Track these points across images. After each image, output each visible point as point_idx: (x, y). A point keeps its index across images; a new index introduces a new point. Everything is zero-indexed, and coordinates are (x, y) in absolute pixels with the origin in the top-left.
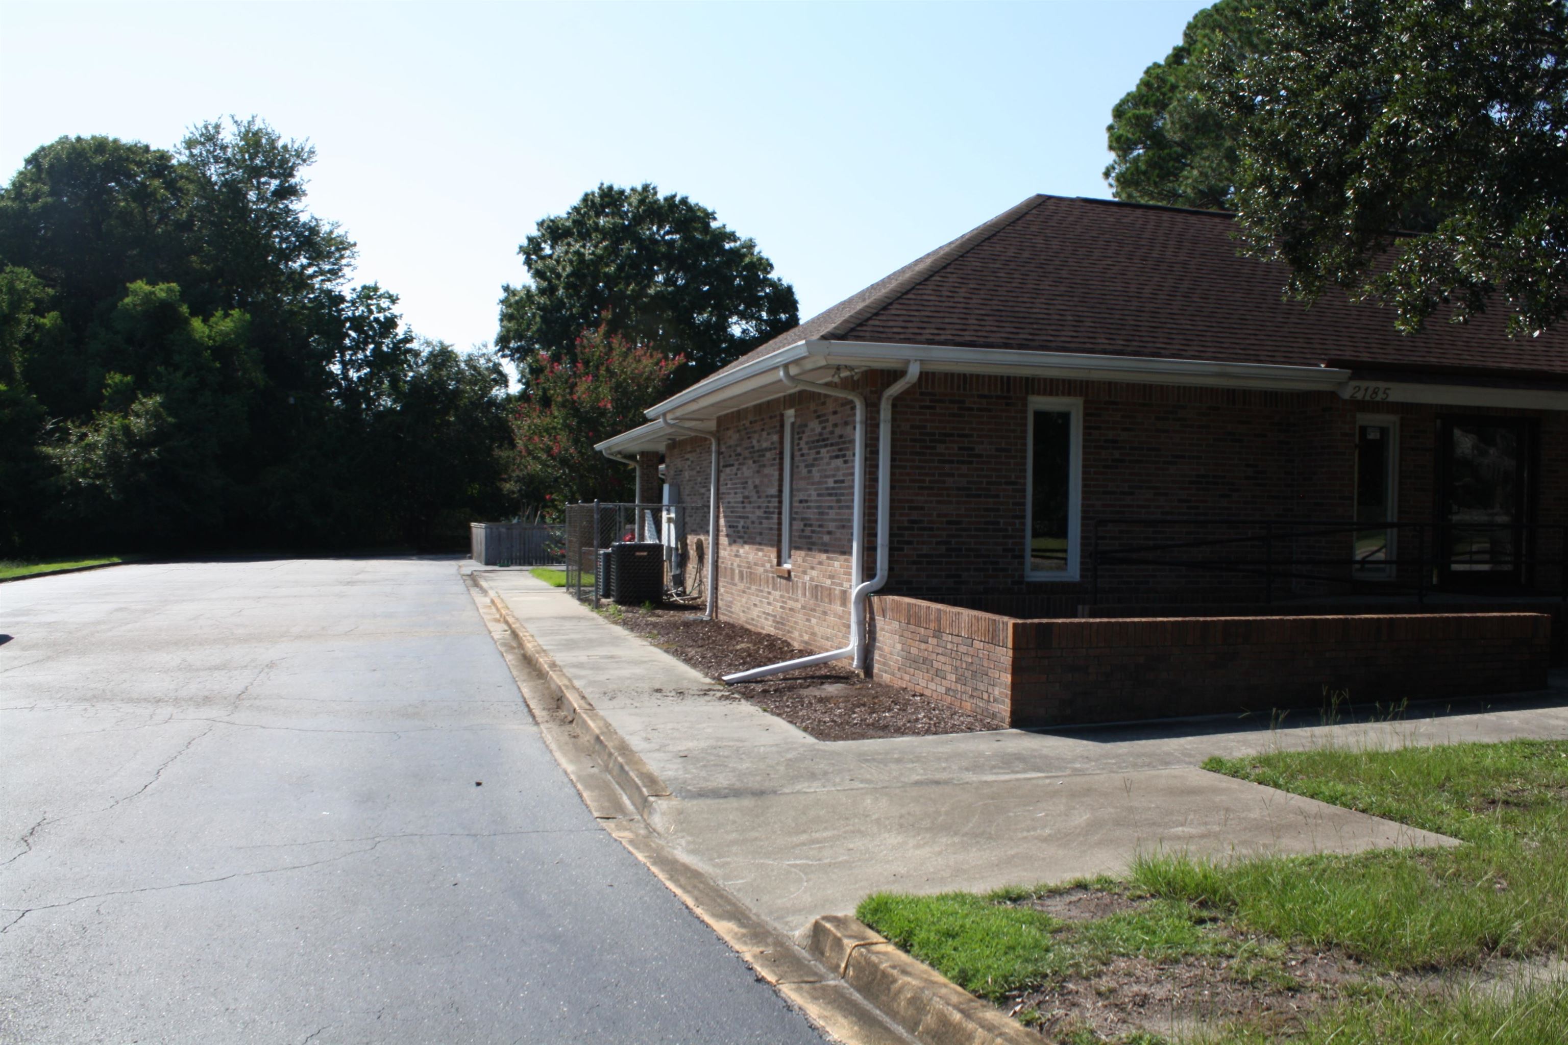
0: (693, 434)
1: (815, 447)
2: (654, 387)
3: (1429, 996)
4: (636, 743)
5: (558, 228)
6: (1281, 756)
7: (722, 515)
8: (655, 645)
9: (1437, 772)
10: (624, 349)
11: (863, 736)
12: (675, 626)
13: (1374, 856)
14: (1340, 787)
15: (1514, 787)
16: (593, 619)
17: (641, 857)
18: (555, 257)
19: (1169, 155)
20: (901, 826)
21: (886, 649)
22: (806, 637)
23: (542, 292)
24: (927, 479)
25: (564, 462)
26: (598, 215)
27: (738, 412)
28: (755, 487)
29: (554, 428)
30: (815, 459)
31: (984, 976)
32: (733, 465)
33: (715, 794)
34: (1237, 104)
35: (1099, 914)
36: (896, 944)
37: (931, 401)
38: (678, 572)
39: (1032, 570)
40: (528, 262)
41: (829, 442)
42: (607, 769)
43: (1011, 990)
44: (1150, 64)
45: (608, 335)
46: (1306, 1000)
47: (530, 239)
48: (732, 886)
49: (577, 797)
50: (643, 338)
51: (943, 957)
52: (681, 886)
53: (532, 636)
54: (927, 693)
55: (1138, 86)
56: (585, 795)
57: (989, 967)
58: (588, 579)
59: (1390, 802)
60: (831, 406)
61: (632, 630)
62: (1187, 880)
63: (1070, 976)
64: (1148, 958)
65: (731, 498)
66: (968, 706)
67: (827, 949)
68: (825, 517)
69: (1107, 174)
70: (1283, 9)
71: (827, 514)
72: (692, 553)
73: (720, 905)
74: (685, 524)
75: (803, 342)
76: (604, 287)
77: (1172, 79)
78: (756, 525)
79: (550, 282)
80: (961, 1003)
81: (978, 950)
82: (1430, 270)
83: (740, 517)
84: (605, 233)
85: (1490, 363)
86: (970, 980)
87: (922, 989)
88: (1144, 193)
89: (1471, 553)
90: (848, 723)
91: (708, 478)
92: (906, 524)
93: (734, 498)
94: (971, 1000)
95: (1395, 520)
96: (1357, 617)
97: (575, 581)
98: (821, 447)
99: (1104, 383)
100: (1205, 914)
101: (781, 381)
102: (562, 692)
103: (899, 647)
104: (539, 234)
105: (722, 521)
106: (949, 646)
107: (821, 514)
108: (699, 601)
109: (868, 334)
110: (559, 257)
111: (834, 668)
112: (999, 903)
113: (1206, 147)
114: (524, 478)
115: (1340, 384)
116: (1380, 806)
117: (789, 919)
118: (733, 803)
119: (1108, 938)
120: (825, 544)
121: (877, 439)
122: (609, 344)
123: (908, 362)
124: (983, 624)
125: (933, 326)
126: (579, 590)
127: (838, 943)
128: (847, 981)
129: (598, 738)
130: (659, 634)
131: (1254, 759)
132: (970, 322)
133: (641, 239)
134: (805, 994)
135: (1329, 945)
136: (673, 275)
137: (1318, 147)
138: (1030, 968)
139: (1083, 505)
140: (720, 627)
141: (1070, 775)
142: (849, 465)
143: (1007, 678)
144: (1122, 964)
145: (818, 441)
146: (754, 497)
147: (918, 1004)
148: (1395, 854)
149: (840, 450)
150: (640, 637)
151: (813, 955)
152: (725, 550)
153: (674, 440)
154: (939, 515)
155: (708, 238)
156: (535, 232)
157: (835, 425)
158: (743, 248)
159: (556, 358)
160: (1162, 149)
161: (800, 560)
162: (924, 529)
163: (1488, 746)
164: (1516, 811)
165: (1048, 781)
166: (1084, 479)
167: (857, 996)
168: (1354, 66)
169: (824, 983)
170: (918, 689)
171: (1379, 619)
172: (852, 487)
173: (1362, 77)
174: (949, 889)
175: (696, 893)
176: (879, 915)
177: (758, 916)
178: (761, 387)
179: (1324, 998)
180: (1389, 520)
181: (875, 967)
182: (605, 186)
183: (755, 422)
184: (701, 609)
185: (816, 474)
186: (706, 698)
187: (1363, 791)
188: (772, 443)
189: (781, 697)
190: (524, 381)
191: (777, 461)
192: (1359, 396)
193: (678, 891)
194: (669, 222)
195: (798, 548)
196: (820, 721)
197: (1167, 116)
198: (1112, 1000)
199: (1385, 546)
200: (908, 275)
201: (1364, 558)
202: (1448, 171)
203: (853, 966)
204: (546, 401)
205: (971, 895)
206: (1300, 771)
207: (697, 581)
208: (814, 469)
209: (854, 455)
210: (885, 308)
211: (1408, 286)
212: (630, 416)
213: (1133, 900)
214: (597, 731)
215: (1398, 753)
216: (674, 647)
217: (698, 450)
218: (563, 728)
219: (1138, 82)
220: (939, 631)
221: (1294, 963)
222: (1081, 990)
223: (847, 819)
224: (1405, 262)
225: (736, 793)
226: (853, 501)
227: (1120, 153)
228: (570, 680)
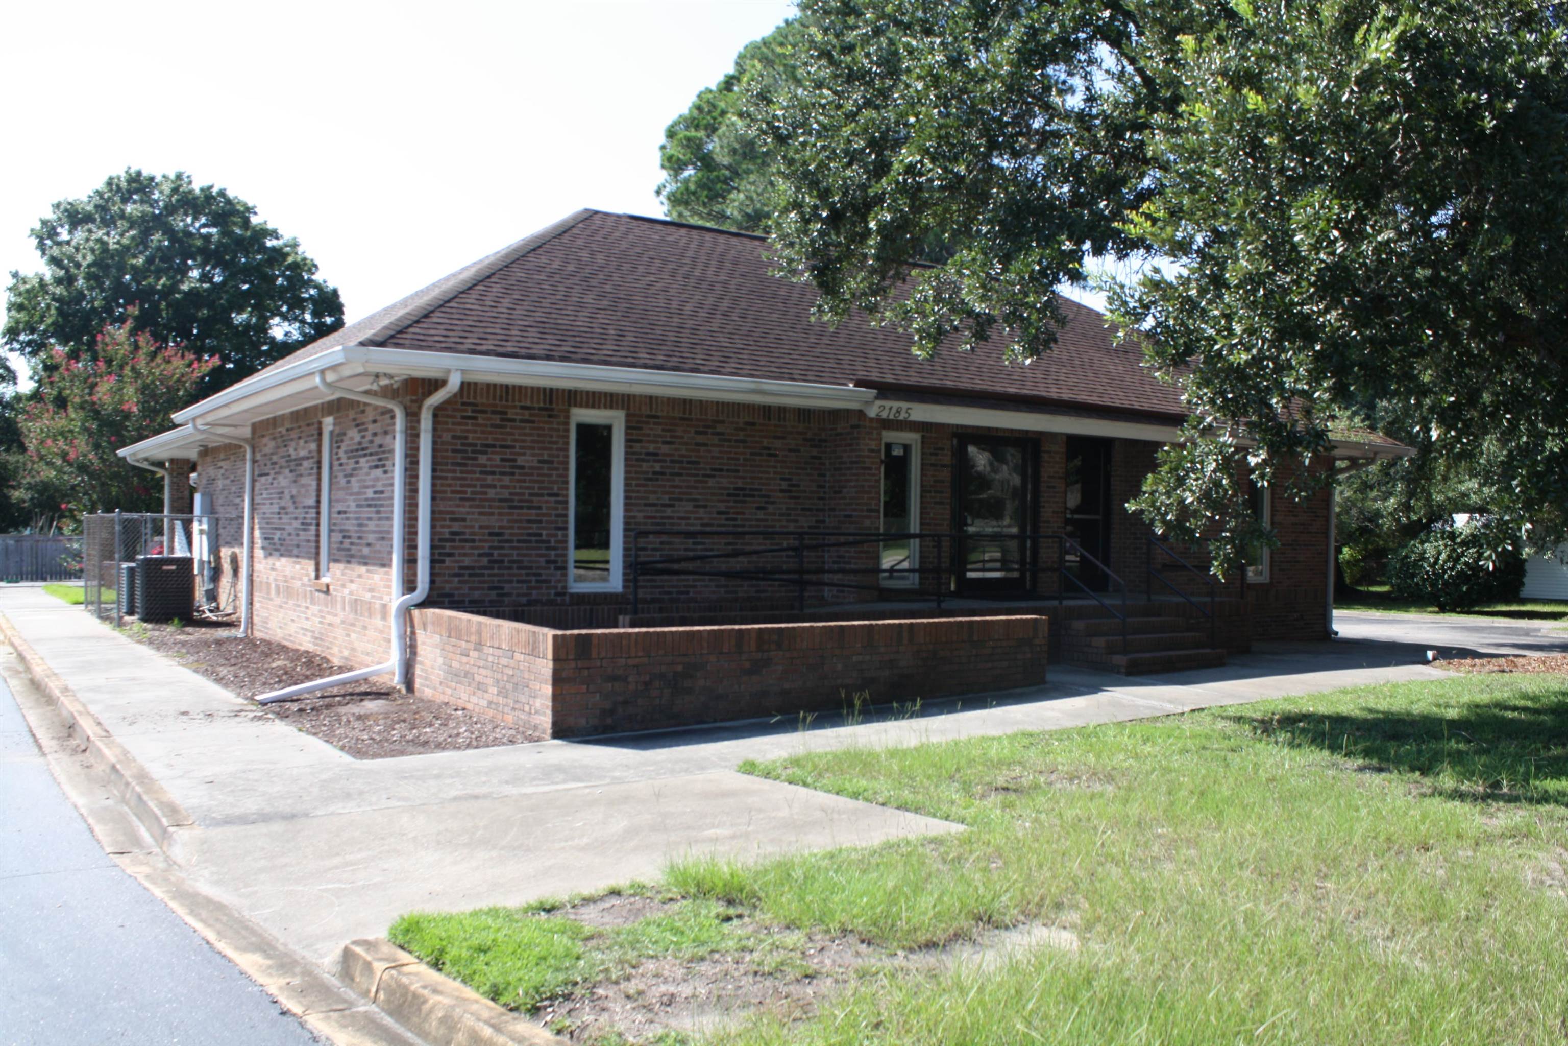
0: (227, 441)
1: (354, 457)
2: (186, 390)
3: (929, 971)
4: (156, 770)
5: (78, 213)
6: (808, 757)
7: (257, 526)
8: (183, 665)
9: (948, 765)
10: (152, 349)
11: (402, 753)
12: (207, 644)
13: (889, 846)
14: (863, 783)
15: (1013, 775)
16: (114, 639)
17: (158, 892)
18: (73, 243)
19: (718, 177)
20: (438, 843)
21: (428, 663)
22: (346, 653)
23: (58, 281)
24: (469, 490)
25: (83, 468)
26: (125, 200)
27: (275, 418)
28: (292, 497)
29: (71, 431)
30: (354, 469)
31: (516, 988)
32: (268, 474)
33: (243, 820)
34: (773, 133)
35: (632, 918)
36: (428, 963)
37: (473, 411)
38: (211, 586)
39: (575, 581)
40: (42, 247)
41: (368, 451)
42: (124, 801)
43: (542, 1000)
44: (702, 89)
45: (133, 332)
46: (822, 986)
47: (44, 223)
48: (255, 917)
49: (88, 832)
50: (175, 336)
51: (474, 973)
52: (203, 921)
53: (42, 659)
54: (469, 706)
55: (690, 110)
56: (99, 829)
57: (520, 979)
58: (109, 595)
59: (907, 795)
60: (370, 415)
61: (158, 649)
62: (716, 880)
63: (600, 982)
64: (676, 958)
65: (266, 508)
66: (510, 718)
67: (357, 973)
68: (365, 529)
69: (658, 192)
70: (816, 49)
71: (366, 525)
72: (226, 566)
73: (244, 938)
74: (218, 536)
75: (340, 348)
76: (131, 280)
77: (722, 105)
78: (293, 537)
79: (67, 271)
80: (492, 1018)
81: (510, 964)
82: (942, 300)
83: (276, 529)
84: (132, 223)
85: (999, 388)
86: (501, 994)
87: (453, 1007)
88: (694, 213)
89: (984, 561)
90: (387, 740)
91: (242, 488)
92: (447, 536)
93: (270, 509)
94: (502, 1014)
95: (918, 531)
96: (880, 622)
97: (94, 598)
98: (361, 456)
99: (646, 397)
100: (732, 911)
101: (317, 387)
102: (74, 718)
103: (440, 660)
104: (55, 217)
105: (257, 533)
106: (490, 659)
107: (360, 525)
108: (234, 617)
109: (407, 342)
110: (79, 244)
111: (374, 684)
112: (533, 914)
113: (752, 172)
114: (36, 485)
115: (866, 402)
116: (897, 800)
117: (318, 946)
118: (262, 828)
119: (638, 942)
120: (364, 557)
121: (417, 449)
122: (136, 342)
123: (448, 371)
124: (523, 637)
125: (476, 335)
126: (100, 609)
127: (368, 966)
128: (378, 1006)
129: (114, 767)
130: (188, 653)
131: (785, 760)
132: (513, 333)
133: (173, 230)
134: (333, 1023)
135: (845, 932)
136: (209, 272)
137: (844, 179)
138: (561, 977)
139: (625, 517)
140: (255, 645)
141: (608, 784)
142: (389, 475)
143: (548, 690)
144: (651, 966)
145: (357, 450)
146: (291, 509)
147: (449, 1023)
148: (908, 843)
149: (380, 460)
150: (167, 656)
151: (343, 981)
152: (260, 563)
153: (205, 447)
154: (481, 527)
155: (249, 233)
156: (50, 215)
157: (375, 434)
158: (287, 246)
159: (74, 355)
160: (711, 171)
161: (338, 573)
162: (466, 541)
163: (994, 739)
164: (1012, 796)
165: (587, 791)
166: (626, 491)
167: (388, 1021)
168: (877, 108)
169: (354, 1010)
170: (461, 703)
171: (900, 624)
172: (392, 498)
173: (884, 118)
174: (484, 905)
175: (219, 926)
176: (410, 935)
177: (285, 945)
178: (298, 393)
179: (837, 981)
180: (912, 531)
181: (406, 988)
182: (132, 171)
183: (292, 429)
184: (235, 626)
185: (355, 484)
186: (237, 719)
187: (884, 787)
188: (310, 452)
189: (318, 715)
190: (36, 378)
191: (315, 471)
192: (884, 415)
193: (199, 926)
194: (205, 215)
195: (336, 561)
196: (358, 739)
197: (716, 139)
198: (640, 1002)
199: (908, 557)
200: (451, 283)
201: (893, 567)
202: (959, 211)
203: (384, 989)
204: (61, 402)
205: (505, 908)
206: (827, 770)
207: (232, 597)
208: (353, 479)
209: (394, 465)
210: (426, 316)
211: (924, 316)
212: (159, 420)
213: (664, 903)
214: (113, 760)
215: (916, 749)
216: (204, 667)
217: (232, 458)
218: (75, 758)
219: (690, 105)
220: (480, 644)
221: (812, 951)
222: (611, 994)
223: (382, 839)
224: (921, 292)
225: (265, 818)
226: (392, 512)
227: (672, 172)
228: (84, 705)
